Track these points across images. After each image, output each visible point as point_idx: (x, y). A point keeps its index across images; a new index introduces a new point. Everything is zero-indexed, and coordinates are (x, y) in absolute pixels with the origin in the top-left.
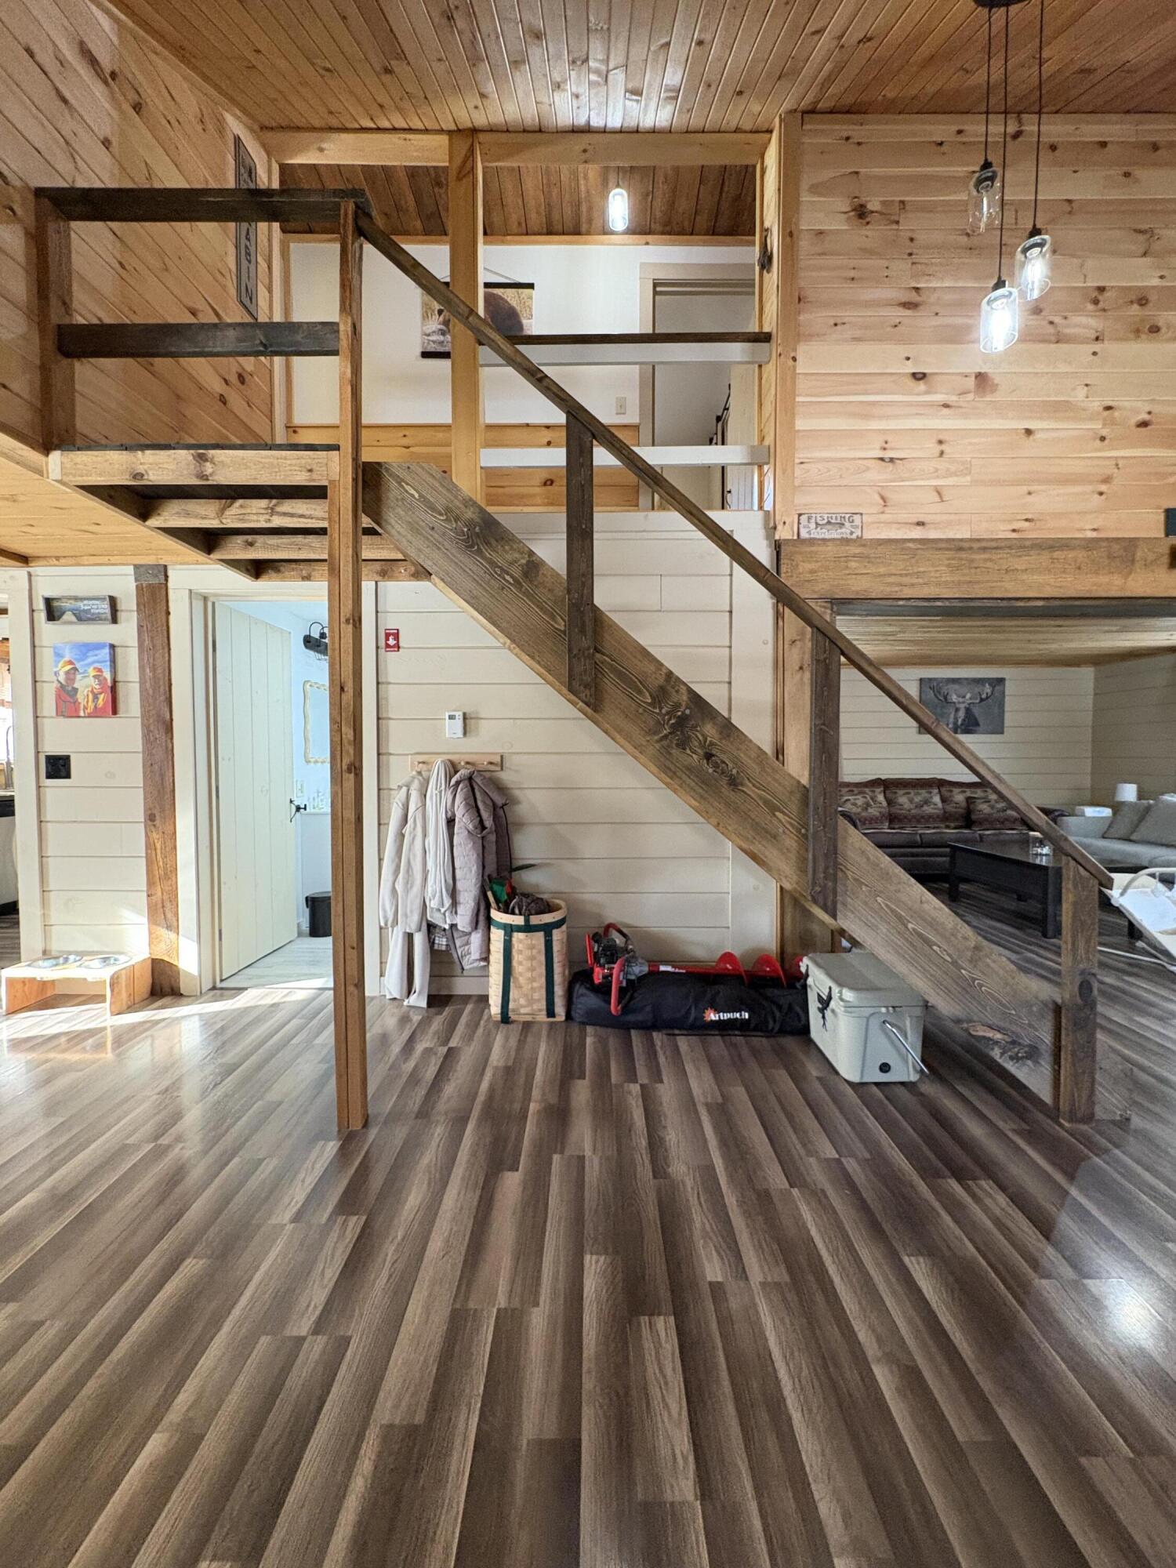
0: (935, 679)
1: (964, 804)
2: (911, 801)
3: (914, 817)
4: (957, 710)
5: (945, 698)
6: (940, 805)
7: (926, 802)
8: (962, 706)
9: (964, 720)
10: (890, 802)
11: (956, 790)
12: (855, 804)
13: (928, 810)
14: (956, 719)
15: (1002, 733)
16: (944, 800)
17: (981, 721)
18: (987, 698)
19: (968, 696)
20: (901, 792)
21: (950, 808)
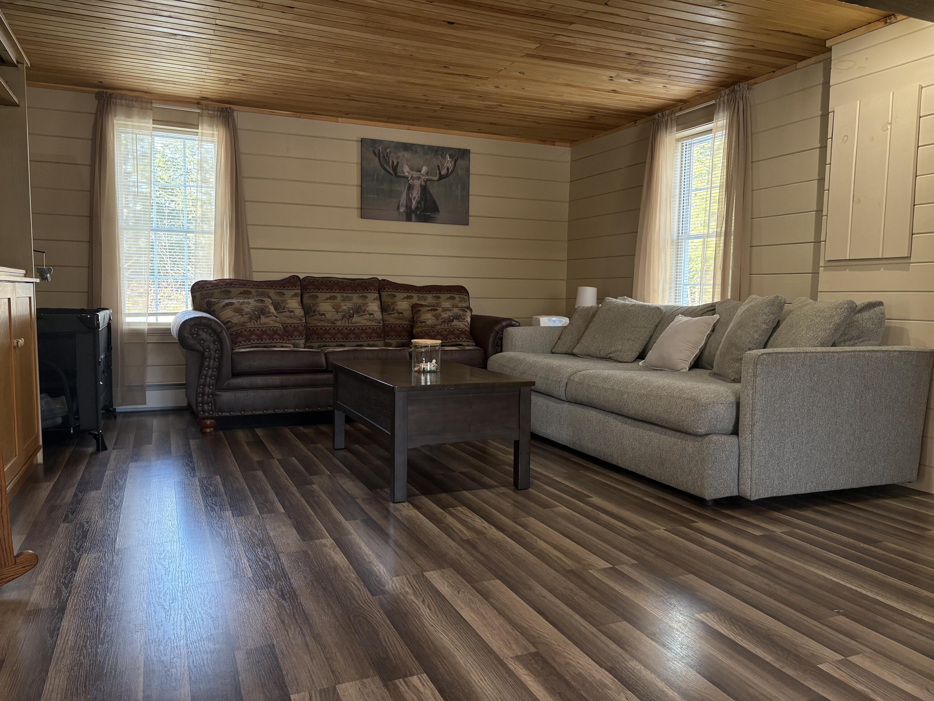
0: (381, 142)
1: (408, 314)
2: (337, 308)
3: (340, 331)
4: (410, 188)
5: (395, 168)
6: (378, 315)
7: (359, 310)
8: (417, 183)
9: (418, 203)
10: (308, 311)
11: (400, 295)
12: (239, 311)
13: (359, 321)
14: (409, 200)
15: (467, 224)
16: (384, 308)
17: (441, 203)
18: (447, 175)
19: (424, 169)
20: (322, 296)
21: (392, 319)
